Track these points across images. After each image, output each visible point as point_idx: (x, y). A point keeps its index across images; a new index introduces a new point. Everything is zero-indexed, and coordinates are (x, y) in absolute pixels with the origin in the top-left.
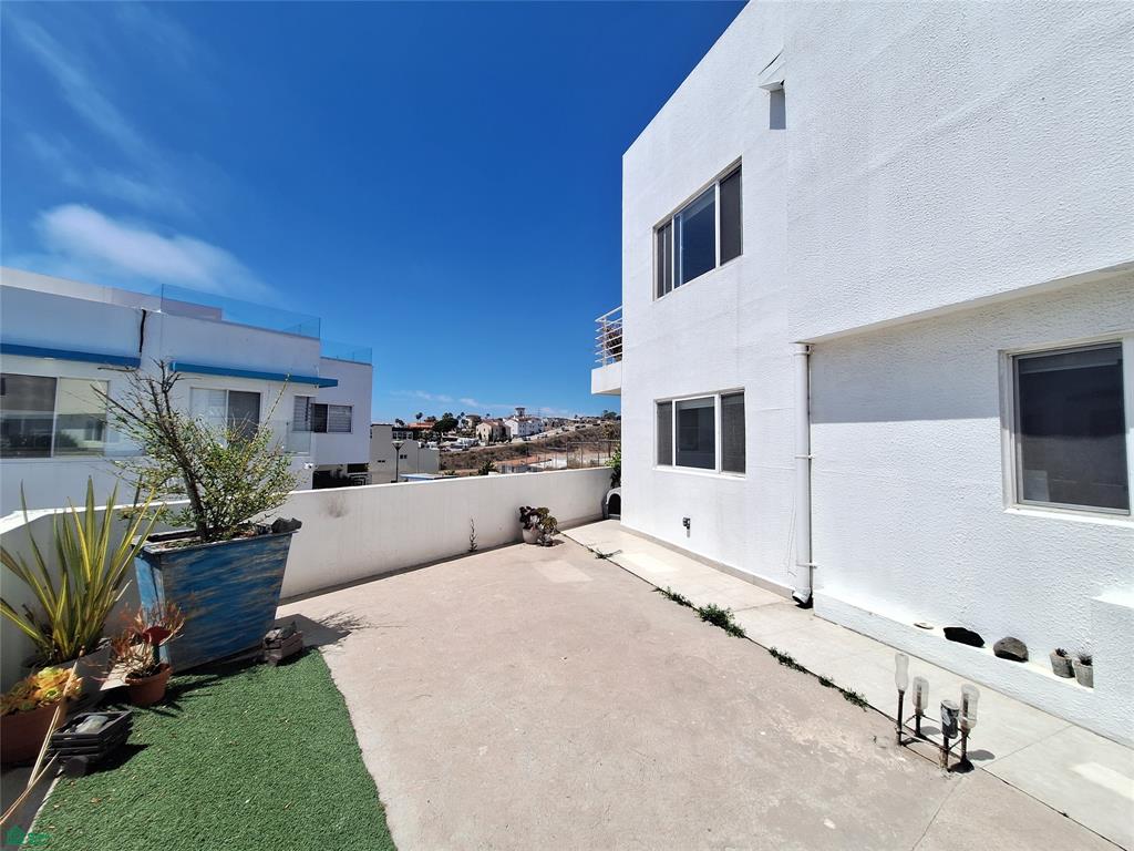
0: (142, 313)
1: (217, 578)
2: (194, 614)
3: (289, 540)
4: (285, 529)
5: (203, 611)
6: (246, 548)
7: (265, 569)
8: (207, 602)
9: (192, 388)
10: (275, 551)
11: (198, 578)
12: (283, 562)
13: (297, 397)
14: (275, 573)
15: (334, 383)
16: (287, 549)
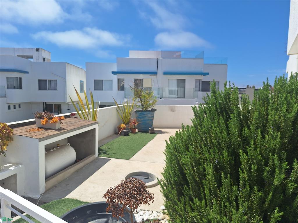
0: (157, 59)
1: (143, 117)
2: (140, 122)
3: (154, 113)
4: (153, 110)
5: (141, 122)
6: (147, 113)
7: (150, 117)
8: (141, 121)
9: (168, 79)
10: (152, 114)
11: (140, 116)
12: (153, 117)
13: (196, 80)
14: (152, 118)
15: (207, 74)
16: (154, 114)
